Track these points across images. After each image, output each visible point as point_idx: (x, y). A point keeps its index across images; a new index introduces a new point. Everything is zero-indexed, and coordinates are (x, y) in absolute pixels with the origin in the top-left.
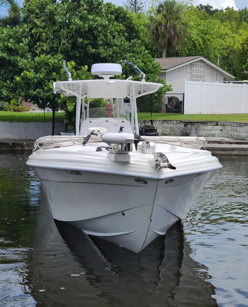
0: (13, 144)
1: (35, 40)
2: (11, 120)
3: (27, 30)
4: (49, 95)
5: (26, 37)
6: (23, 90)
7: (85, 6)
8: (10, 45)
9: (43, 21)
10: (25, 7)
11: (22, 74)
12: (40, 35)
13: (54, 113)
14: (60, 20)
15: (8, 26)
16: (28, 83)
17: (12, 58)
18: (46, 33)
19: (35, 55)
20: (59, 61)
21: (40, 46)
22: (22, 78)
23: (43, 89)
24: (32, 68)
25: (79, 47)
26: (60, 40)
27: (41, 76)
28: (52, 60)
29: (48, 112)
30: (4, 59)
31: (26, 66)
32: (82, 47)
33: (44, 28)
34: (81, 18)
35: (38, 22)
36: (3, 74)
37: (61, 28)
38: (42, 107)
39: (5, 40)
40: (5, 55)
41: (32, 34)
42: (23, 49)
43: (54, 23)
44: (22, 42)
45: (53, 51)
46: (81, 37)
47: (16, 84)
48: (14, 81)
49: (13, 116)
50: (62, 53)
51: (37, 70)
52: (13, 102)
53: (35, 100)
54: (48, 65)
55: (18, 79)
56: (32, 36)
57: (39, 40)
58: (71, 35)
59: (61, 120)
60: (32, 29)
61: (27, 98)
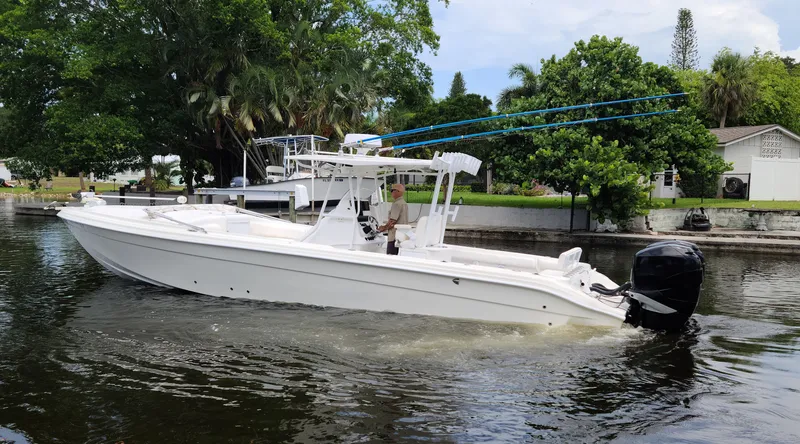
0: (523, 233)
2: (522, 205)
3: (545, 100)
4: (569, 177)
6: (537, 171)
7: (618, 69)
9: (564, 89)
10: (543, 73)
11: (537, 152)
13: (573, 197)
14: (585, 87)
15: (522, 97)
16: (543, 163)
20: (582, 135)
21: (559, 119)
22: (537, 157)
23: (561, 169)
24: (549, 145)
27: (560, 154)
28: (574, 136)
29: (567, 196)
31: (542, 142)
33: (566, 97)
34: (612, 84)
35: (558, 91)
36: (515, 152)
37: (586, 96)
38: (559, 190)
43: (578, 91)
47: (530, 164)
48: (527, 160)
49: (525, 202)
51: (555, 147)
52: (525, 184)
53: (551, 182)
54: (569, 141)
55: (531, 157)
59: (582, 206)
60: (550, 99)
61: (542, 180)
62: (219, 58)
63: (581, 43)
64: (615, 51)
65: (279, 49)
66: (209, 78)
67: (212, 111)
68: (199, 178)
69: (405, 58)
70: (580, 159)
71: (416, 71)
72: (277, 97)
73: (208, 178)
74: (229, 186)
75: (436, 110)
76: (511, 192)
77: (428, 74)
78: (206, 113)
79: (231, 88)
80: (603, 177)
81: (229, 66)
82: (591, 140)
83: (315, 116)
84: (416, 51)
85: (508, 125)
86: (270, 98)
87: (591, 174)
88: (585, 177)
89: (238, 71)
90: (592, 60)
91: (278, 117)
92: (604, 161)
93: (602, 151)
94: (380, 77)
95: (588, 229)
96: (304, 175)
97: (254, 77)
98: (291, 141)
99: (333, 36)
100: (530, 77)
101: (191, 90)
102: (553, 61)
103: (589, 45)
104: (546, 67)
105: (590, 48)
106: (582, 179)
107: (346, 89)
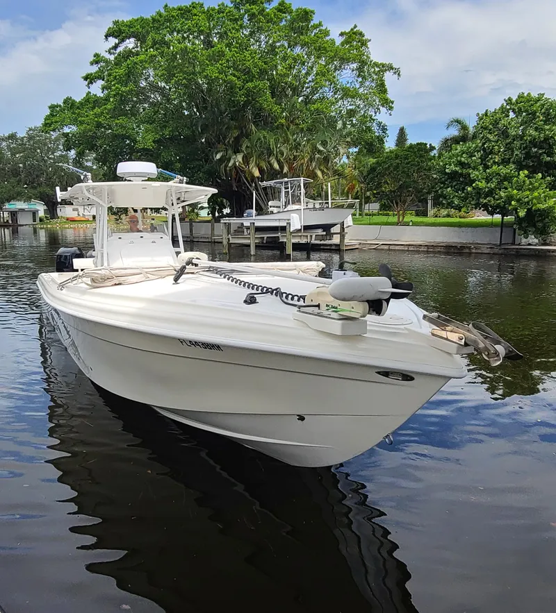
0: (461, 247)
1: (487, 153)
2: (460, 225)
3: (480, 145)
4: (500, 203)
5: (478, 151)
6: (473, 199)
7: (541, 118)
8: (463, 159)
9: (495, 136)
10: (478, 124)
11: (474, 185)
12: (493, 149)
13: (503, 219)
14: (514, 133)
15: (461, 143)
16: (479, 192)
17: (465, 171)
18: (498, 146)
19: (486, 167)
20: (511, 171)
21: (491, 158)
22: (473, 188)
23: (494, 197)
24: (483, 179)
25: (532, 157)
26: (513, 151)
27: (493, 186)
28: (504, 170)
29: (498, 217)
30: (457, 172)
31: (478, 177)
32: (535, 157)
33: (497, 142)
34: (536, 129)
35: (491, 137)
36: (455, 185)
37: (514, 140)
38: (492, 213)
39: (458, 156)
40: (457, 169)
41: (484, 148)
42: (475, 162)
43: (507, 137)
44: (475, 156)
45: (505, 162)
46: (535, 148)
47: (468, 193)
48: (465, 191)
49: (459, 222)
50: (514, 163)
51: (488, 180)
52: (463, 210)
53: (485, 207)
54: (500, 175)
55: (469, 189)
56: (484, 150)
57: (491, 153)
58: (524, 145)
59: (510, 225)
60: (484, 144)
61: (477, 206)
62: (236, 128)
63: (510, 99)
64: (538, 104)
65: (276, 119)
66: (229, 142)
67: (230, 165)
68: (220, 211)
69: (366, 119)
70: (510, 189)
71: (375, 127)
72: (275, 152)
73: (227, 211)
74: (243, 216)
75: (393, 155)
76: (448, 216)
77: (384, 129)
78: (226, 166)
79: (244, 148)
80: (528, 202)
81: (242, 132)
82: (519, 174)
83: (302, 164)
84: (376, 113)
85: (450, 165)
86: (270, 153)
87: (518, 201)
88: (513, 203)
89: (248, 135)
90: (518, 113)
91: (276, 166)
92: (529, 190)
93: (528, 182)
94: (349, 134)
95: (513, 243)
96: (296, 207)
97: (259, 139)
98: (287, 183)
99: (315, 106)
100: (464, 128)
101: (216, 150)
102: (486, 115)
103: (516, 100)
104: (481, 119)
105: (517, 103)
106: (510, 204)
107: (324, 143)
